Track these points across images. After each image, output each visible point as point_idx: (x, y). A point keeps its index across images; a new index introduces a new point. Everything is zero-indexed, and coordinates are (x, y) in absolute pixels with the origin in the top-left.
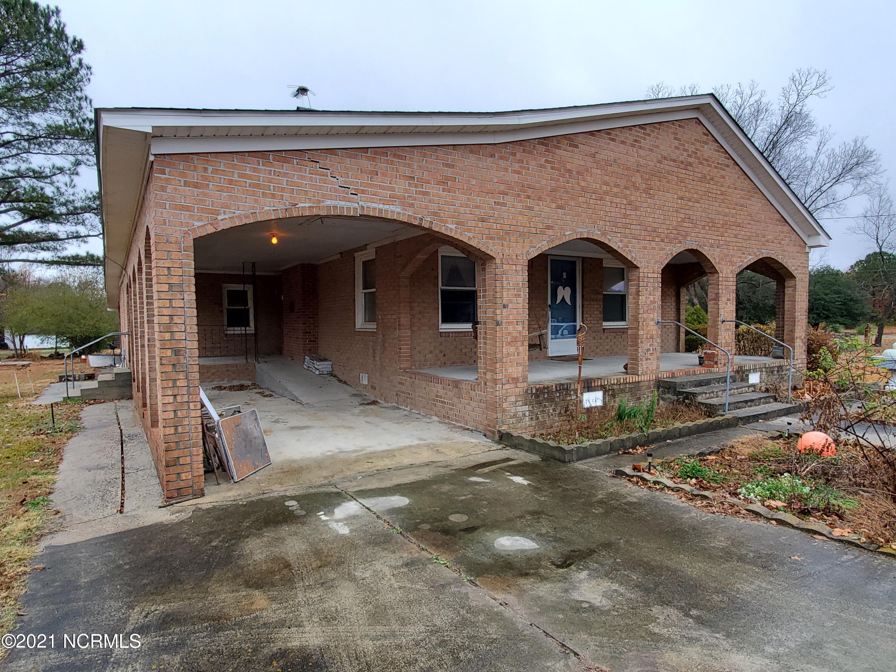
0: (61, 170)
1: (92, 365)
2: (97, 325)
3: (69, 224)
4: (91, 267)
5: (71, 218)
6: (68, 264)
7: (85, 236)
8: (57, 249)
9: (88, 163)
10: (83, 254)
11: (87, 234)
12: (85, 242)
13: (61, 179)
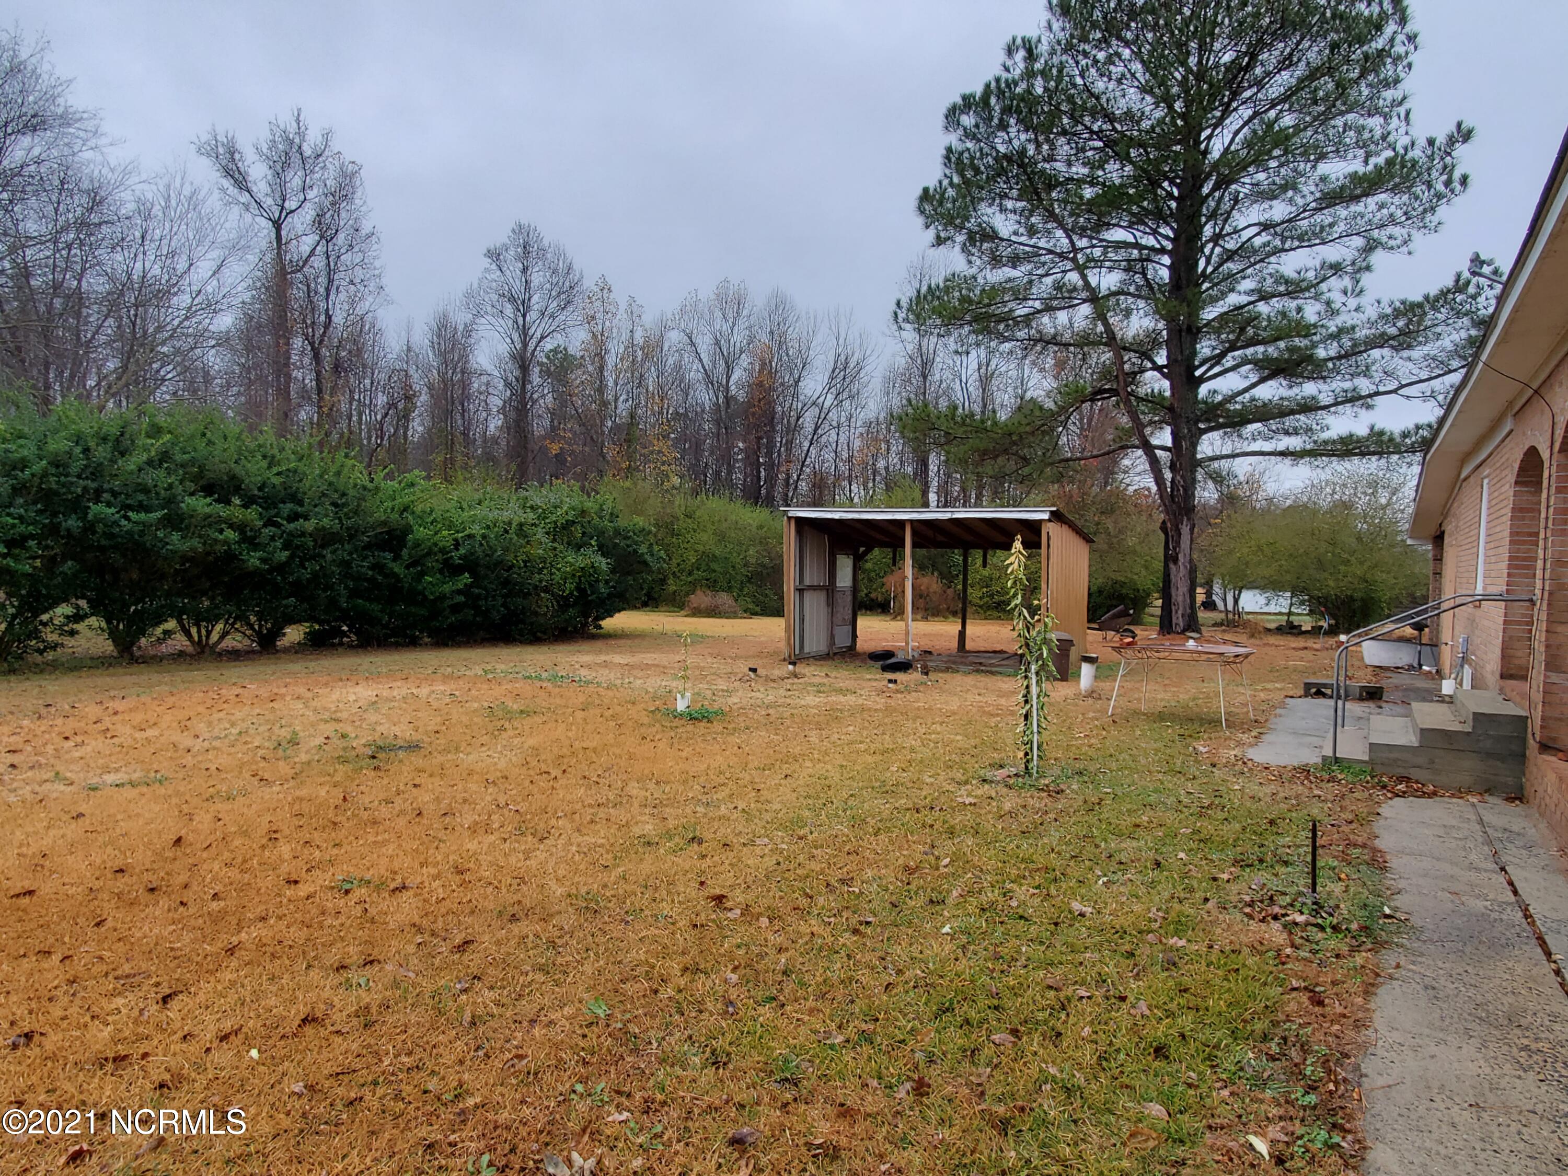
0: (1336, 268)
1: (1368, 661)
2: (1368, 576)
3: (1338, 378)
4: (1374, 458)
5: (1344, 364)
6: (1331, 454)
7: (1370, 396)
8: (1311, 429)
9: (1392, 243)
10: (1362, 431)
11: (1373, 388)
12: (1369, 407)
13: (1334, 287)
